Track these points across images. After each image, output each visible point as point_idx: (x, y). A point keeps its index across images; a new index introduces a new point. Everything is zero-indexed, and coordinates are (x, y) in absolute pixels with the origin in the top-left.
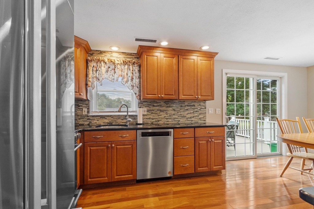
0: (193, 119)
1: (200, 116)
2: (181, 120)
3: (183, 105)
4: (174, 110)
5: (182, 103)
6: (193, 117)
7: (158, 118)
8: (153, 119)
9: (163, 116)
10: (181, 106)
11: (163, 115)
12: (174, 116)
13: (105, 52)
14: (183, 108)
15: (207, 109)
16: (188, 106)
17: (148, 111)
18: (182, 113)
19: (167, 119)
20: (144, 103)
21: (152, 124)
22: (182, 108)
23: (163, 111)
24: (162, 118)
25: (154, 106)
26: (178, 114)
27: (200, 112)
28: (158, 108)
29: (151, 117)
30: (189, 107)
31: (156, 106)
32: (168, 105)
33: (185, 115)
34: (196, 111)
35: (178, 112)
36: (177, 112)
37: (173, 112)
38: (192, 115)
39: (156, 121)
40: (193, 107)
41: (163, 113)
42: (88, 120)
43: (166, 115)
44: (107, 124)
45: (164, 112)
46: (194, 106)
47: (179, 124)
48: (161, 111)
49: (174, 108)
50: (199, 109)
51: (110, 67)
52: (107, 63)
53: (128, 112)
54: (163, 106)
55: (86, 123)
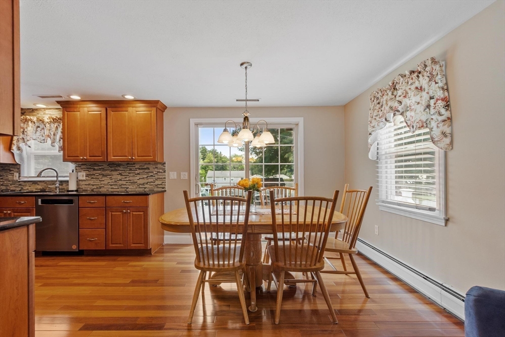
0: (146, 186)
1: (157, 183)
2: (130, 187)
3: (133, 168)
4: (121, 174)
5: (132, 165)
6: (147, 183)
7: (100, 184)
8: (93, 185)
9: (106, 182)
10: (131, 170)
11: (106, 180)
12: (120, 182)
13: (36, 110)
14: (133, 171)
15: (166, 174)
16: (139, 169)
17: (87, 176)
18: (131, 178)
19: (111, 185)
20: (83, 167)
21: (92, 190)
23: (106, 176)
24: (104, 184)
25: (94, 170)
26: (125, 179)
27: (156, 177)
28: (100, 172)
29: (92, 182)
30: (142, 171)
31: (97, 170)
32: (113, 168)
33: (135, 181)
34: (152, 176)
36: (124, 177)
37: (119, 177)
38: (145, 181)
39: (97, 188)
40: (146, 171)
41: (106, 178)
42: (20, 186)
43: (110, 181)
44: (39, 190)
45: (108, 177)
46: (149, 169)
48: (103, 175)
49: (120, 172)
50: (155, 172)
51: (39, 127)
52: (36, 122)
53: (57, 177)
54: (106, 170)
55: (18, 189)
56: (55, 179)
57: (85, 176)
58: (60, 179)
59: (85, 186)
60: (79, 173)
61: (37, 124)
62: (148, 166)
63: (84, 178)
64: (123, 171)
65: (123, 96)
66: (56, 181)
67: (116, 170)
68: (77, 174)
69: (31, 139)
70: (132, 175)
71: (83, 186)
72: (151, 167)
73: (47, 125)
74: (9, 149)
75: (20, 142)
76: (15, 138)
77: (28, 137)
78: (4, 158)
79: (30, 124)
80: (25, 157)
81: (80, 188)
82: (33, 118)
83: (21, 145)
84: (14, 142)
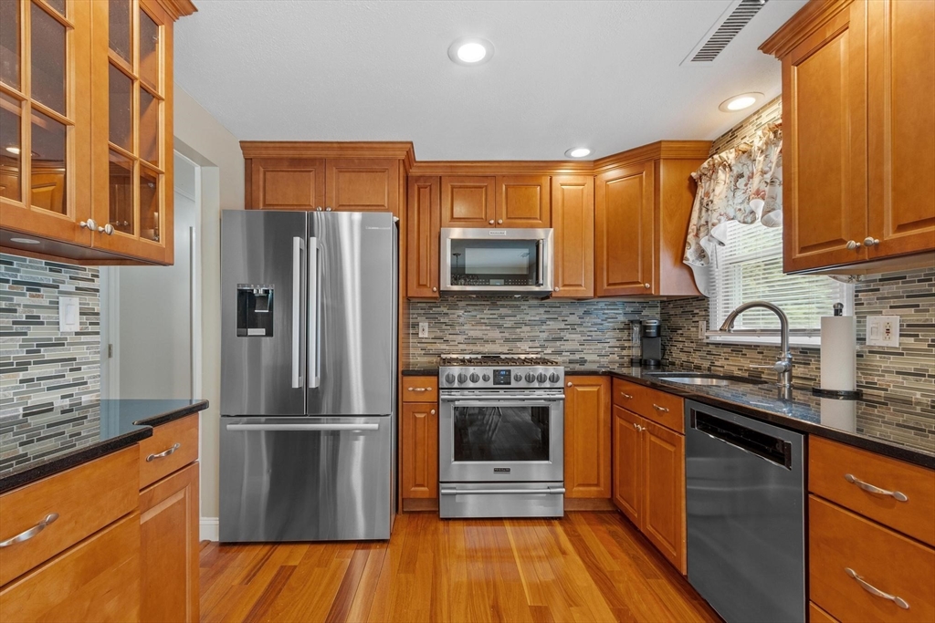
17: (908, 330)
20: (886, 289)
42: (709, 357)
51: (741, 176)
52: (733, 162)
53: (783, 332)
55: (706, 364)
56: (777, 340)
57: (896, 330)
58: (794, 340)
59: (900, 378)
60: (869, 318)
61: (737, 169)
63: (894, 341)
66: (780, 348)
68: (861, 322)
69: (723, 219)
71: (888, 377)
73: (760, 158)
74: (680, 259)
75: (701, 235)
76: (692, 227)
77: (715, 215)
78: (670, 282)
79: (722, 175)
80: (718, 273)
81: (871, 385)
82: (729, 155)
83: (703, 242)
84: (691, 237)
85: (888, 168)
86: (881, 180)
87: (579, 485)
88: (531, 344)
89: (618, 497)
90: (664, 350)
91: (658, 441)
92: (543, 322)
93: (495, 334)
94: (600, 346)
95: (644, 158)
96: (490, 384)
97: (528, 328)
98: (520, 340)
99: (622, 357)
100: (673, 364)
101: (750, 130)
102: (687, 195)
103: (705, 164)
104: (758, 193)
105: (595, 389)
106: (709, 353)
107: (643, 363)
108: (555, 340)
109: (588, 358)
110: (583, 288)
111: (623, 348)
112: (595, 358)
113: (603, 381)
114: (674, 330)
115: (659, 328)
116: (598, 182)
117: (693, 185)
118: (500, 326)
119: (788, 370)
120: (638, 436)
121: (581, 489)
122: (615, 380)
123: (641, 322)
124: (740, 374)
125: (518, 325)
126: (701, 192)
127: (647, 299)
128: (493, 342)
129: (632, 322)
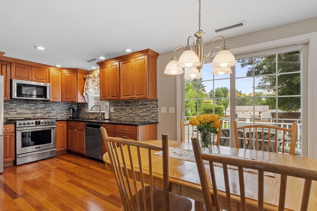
0: (146, 118)
1: (153, 115)
2: (136, 118)
3: (138, 104)
4: (131, 109)
5: (137, 102)
6: (146, 116)
7: (120, 115)
8: (117, 116)
9: (123, 114)
10: (136, 106)
11: (124, 113)
12: (131, 115)
14: (138, 107)
15: (159, 108)
16: (141, 105)
17: (115, 110)
18: (137, 112)
19: (126, 117)
20: (112, 104)
21: (117, 120)
22: (136, 107)
24: (122, 116)
25: (118, 106)
26: (133, 113)
27: (152, 111)
28: (120, 107)
29: (116, 114)
30: (143, 106)
32: (127, 105)
33: (139, 114)
34: (149, 110)
35: (134, 110)
36: (132, 111)
37: (130, 111)
38: (145, 114)
39: (119, 118)
40: (146, 106)
43: (126, 114)
45: (124, 110)
46: (147, 105)
47: (134, 122)
48: (122, 110)
50: (151, 107)
51: (94, 80)
54: (123, 106)
55: (87, 117)
56: (99, 111)
58: (102, 112)
59: (113, 116)
60: (111, 108)
61: (93, 79)
62: (147, 103)
63: (113, 111)
64: (132, 107)
65: (124, 50)
66: (100, 113)
67: (128, 106)
68: (110, 108)
69: (91, 88)
70: (137, 109)
72: (148, 103)
73: (97, 79)
74: (82, 94)
75: (87, 90)
76: (85, 88)
77: (89, 87)
78: (80, 100)
79: (90, 79)
80: (90, 98)
81: (111, 118)
82: (92, 76)
83: (87, 92)
84: (84, 90)
85: (111, 89)
86: (110, 90)
87: (59, 148)
88: (41, 114)
89: (69, 148)
90: (78, 115)
91: (79, 132)
92: (45, 108)
93: (29, 111)
94: (61, 114)
95: (74, 71)
96: (34, 125)
97: (40, 110)
98: (37, 113)
99: (67, 117)
100: (80, 118)
101: (95, 72)
102: (83, 81)
103: (87, 76)
104: (96, 85)
105: (63, 124)
106: (88, 115)
107: (73, 118)
108: (48, 113)
109: (58, 117)
110: (58, 99)
111: (68, 115)
112: (60, 117)
113: (65, 122)
114: (80, 110)
115: (77, 109)
116: (62, 73)
117: (85, 79)
118: (30, 109)
119: (101, 116)
120: (75, 132)
121: (60, 149)
122: (68, 122)
123: (72, 108)
124: (94, 118)
125: (36, 109)
126: (86, 81)
127: (74, 103)
128: (27, 114)
129: (70, 108)
